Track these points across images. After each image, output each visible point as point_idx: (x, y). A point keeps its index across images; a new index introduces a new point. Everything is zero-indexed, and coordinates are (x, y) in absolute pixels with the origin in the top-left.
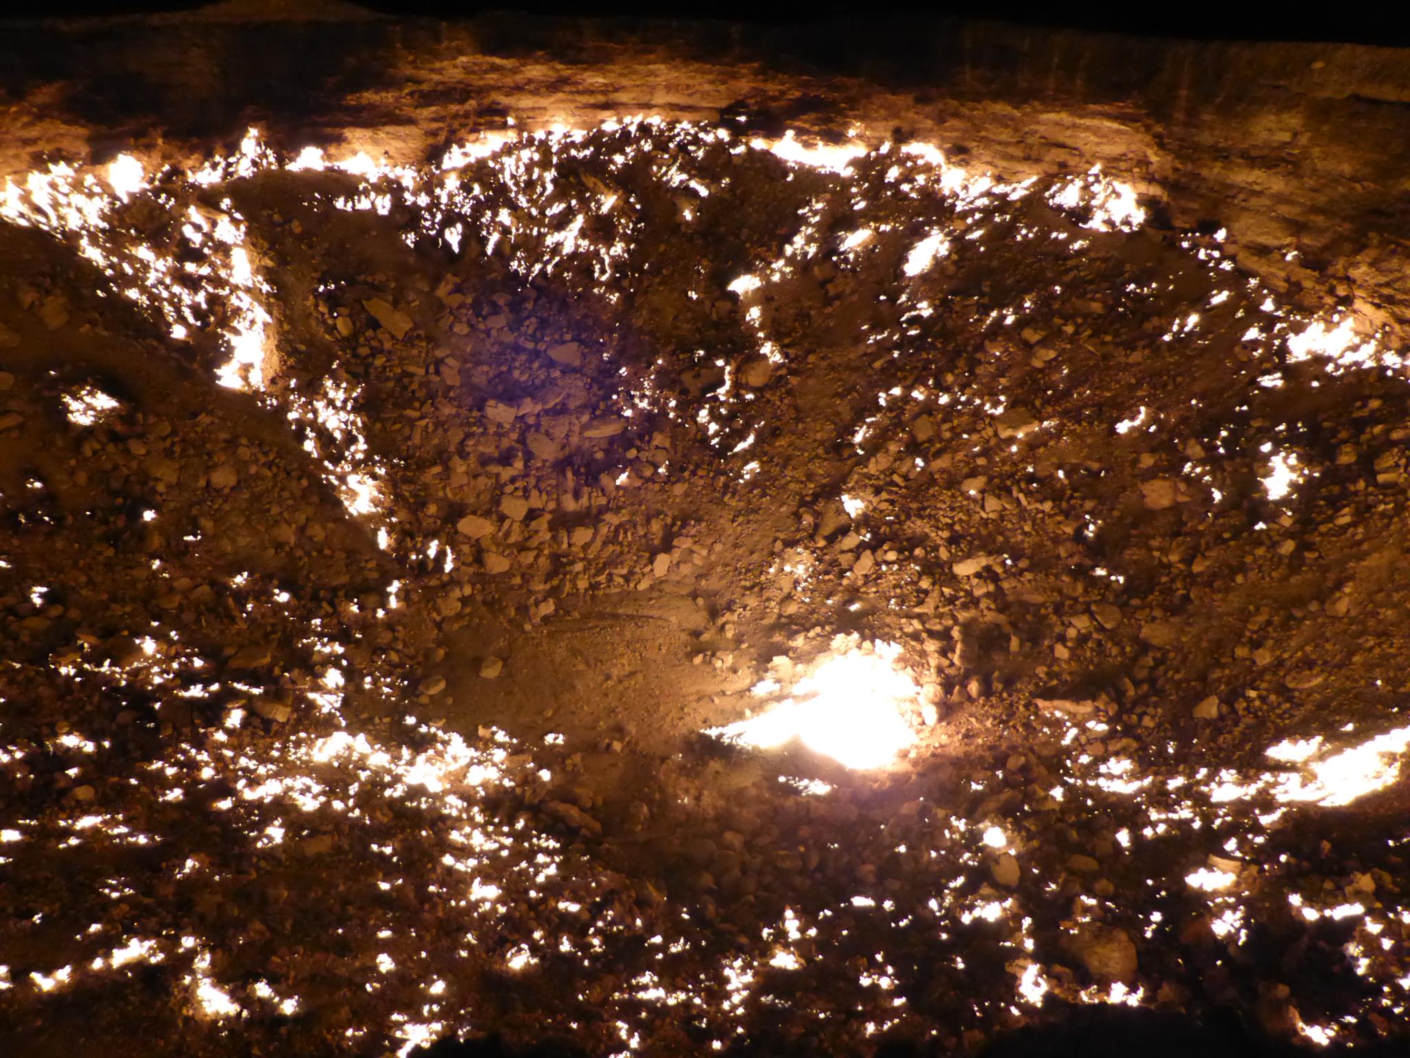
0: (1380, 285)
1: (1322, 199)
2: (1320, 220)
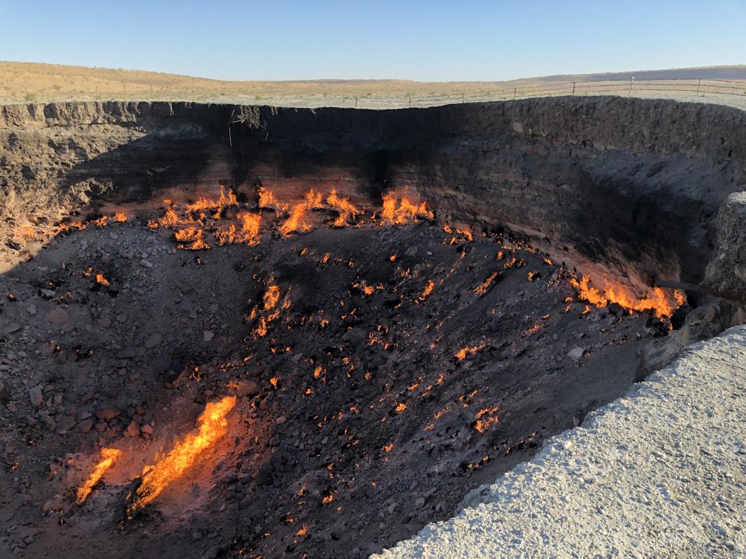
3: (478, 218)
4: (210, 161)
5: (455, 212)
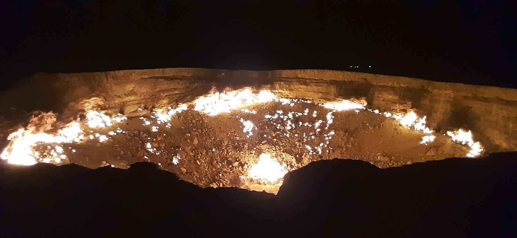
0: (160, 106)
1: (142, 97)
2: (144, 101)
3: (289, 97)
4: (212, 87)
5: (282, 96)
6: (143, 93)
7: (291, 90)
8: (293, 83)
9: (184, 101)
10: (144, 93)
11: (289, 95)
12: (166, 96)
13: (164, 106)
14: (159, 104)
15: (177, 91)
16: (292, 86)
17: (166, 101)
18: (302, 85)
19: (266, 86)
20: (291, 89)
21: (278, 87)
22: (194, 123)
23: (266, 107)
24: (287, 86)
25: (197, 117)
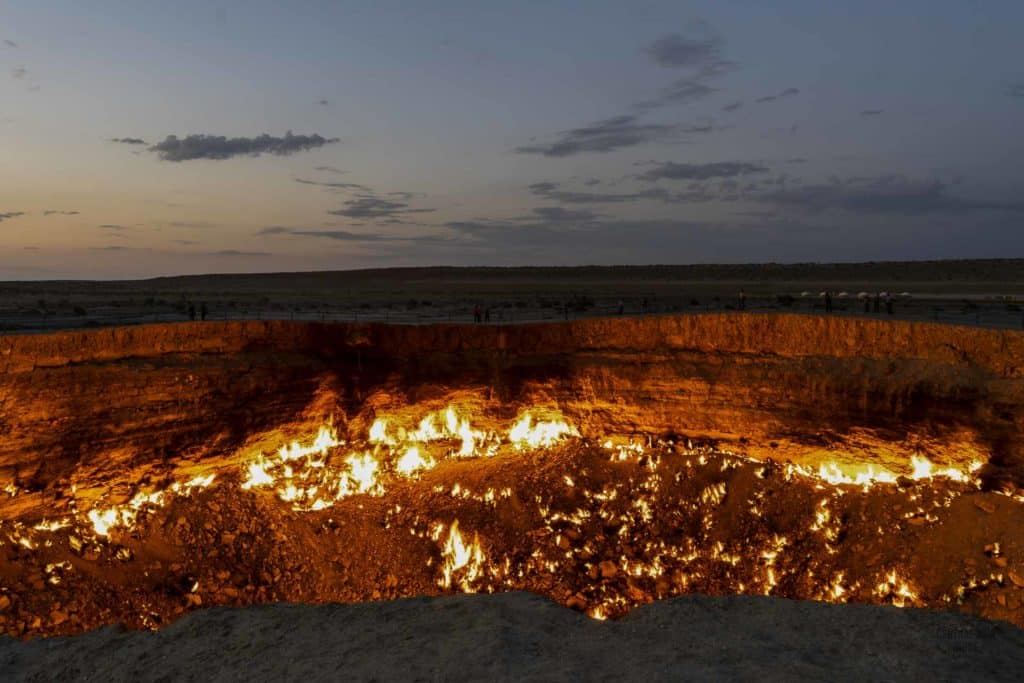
0: (95, 474)
1: (28, 441)
2: (34, 455)
6: (34, 424)
7: (645, 400)
8: (652, 371)
9: (198, 455)
10: (36, 425)
11: (638, 422)
12: (128, 432)
13: (113, 476)
14: (93, 465)
15: (173, 413)
16: (647, 386)
17: (125, 454)
18: (688, 377)
19: (539, 385)
20: (642, 396)
21: (591, 388)
22: (227, 546)
23: (543, 473)
24: (629, 385)
25: (245, 518)
